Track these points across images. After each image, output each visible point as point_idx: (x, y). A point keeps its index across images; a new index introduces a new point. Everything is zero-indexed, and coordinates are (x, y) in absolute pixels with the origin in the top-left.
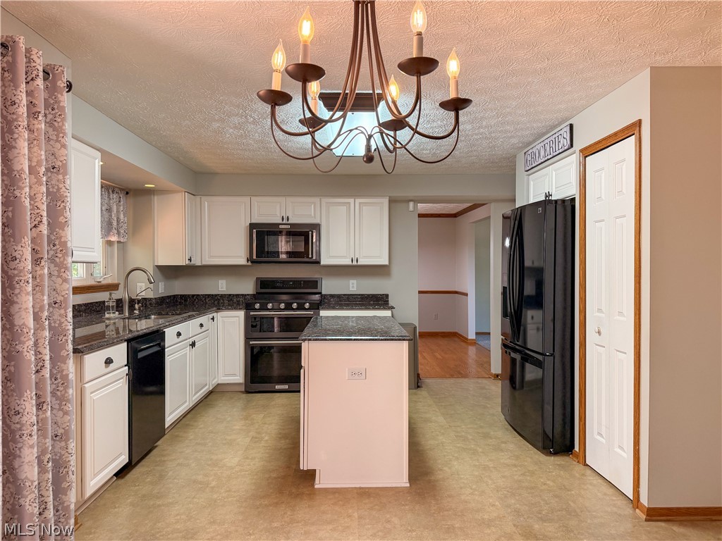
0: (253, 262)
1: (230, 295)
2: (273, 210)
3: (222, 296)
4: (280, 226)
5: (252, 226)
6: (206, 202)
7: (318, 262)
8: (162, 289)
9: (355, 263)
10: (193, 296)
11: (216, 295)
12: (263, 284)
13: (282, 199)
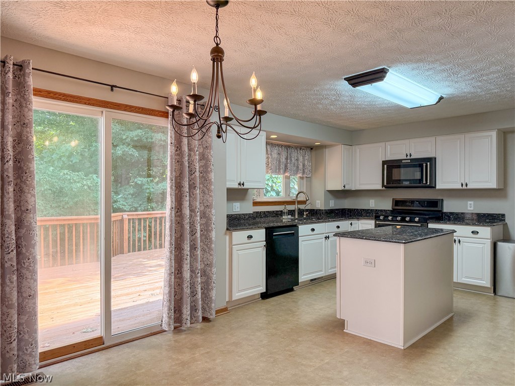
0: (386, 187)
1: (376, 210)
2: (399, 150)
3: (372, 210)
4: (403, 161)
5: (384, 163)
6: (357, 149)
7: (435, 187)
8: (333, 204)
9: (464, 187)
10: (355, 209)
11: (368, 210)
12: (397, 203)
13: (407, 141)
